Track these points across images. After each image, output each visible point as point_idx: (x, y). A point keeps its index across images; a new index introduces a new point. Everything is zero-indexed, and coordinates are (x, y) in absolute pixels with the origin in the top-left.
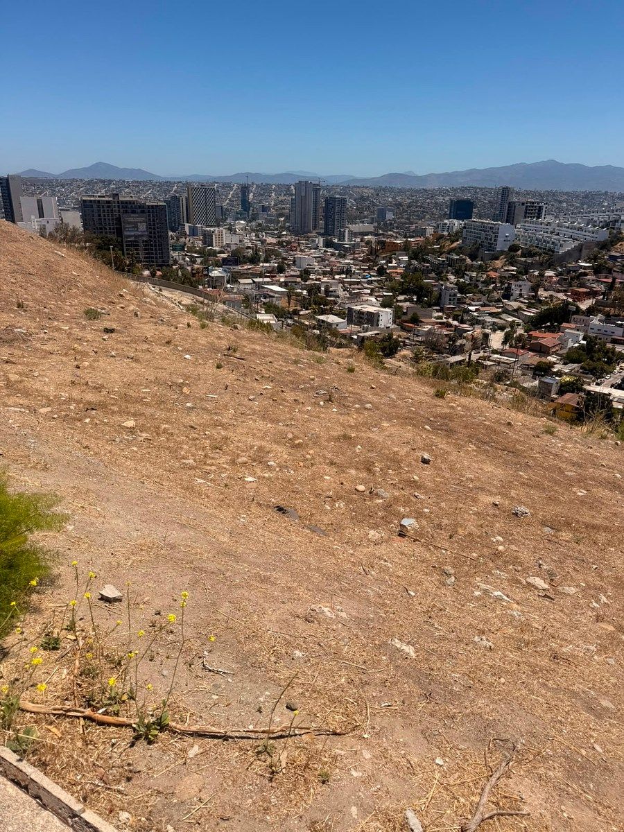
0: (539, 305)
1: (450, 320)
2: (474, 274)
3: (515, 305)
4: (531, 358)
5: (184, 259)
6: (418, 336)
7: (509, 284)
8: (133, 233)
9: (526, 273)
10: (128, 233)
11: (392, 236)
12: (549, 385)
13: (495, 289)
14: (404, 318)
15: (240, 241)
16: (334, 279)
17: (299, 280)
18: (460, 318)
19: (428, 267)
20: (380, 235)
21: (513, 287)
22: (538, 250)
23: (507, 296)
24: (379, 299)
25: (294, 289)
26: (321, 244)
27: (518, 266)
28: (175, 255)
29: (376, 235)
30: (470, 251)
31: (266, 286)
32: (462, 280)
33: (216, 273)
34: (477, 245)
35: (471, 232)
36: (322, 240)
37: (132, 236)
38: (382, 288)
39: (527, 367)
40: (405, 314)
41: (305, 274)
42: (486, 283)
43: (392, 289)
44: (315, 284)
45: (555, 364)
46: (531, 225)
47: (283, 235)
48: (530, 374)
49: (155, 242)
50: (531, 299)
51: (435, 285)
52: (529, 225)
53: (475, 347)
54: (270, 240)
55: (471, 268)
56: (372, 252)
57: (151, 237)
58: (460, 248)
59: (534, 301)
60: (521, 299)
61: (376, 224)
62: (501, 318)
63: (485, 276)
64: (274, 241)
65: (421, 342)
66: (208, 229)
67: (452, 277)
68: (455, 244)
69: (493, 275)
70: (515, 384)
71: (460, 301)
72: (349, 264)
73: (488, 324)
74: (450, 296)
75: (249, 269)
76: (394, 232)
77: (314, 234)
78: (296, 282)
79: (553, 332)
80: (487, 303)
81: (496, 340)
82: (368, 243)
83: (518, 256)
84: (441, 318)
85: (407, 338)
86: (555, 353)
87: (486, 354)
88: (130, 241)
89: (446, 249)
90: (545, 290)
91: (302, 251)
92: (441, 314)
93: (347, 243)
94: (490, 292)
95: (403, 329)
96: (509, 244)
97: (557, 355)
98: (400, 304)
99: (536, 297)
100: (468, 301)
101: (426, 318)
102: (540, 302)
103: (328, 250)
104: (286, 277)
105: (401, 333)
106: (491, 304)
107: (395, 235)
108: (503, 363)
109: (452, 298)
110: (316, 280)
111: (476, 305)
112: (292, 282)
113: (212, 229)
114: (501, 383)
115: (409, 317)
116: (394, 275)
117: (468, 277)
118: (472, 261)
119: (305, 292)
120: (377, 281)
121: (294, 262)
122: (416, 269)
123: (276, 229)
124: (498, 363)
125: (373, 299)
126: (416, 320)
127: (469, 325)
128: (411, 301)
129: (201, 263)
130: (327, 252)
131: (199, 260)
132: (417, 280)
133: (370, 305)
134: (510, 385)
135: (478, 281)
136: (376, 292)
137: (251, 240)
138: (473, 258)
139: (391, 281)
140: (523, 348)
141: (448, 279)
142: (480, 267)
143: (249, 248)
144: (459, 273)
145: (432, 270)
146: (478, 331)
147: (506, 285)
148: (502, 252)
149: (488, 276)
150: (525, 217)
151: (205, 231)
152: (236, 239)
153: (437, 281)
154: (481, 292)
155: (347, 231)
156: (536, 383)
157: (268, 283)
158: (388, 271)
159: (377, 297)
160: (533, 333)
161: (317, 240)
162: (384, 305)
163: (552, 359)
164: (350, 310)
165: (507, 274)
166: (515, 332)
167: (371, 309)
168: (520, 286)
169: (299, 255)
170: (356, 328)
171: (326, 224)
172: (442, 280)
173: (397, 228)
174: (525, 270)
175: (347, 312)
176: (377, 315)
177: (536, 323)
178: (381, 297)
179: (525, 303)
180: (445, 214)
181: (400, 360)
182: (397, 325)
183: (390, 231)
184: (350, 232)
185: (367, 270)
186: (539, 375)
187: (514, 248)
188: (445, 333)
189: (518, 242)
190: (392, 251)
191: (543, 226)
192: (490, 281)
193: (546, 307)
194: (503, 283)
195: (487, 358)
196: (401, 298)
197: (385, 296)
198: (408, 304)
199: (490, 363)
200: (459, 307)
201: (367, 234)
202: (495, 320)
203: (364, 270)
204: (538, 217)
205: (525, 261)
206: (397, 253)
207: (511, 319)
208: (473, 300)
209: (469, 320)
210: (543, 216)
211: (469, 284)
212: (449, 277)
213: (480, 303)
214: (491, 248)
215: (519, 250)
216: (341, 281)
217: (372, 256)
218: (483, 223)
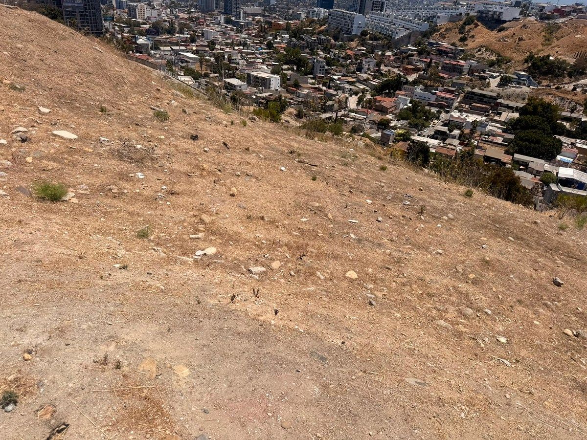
0: (381, 77)
1: (321, 86)
2: (337, 52)
3: (365, 76)
4: (376, 116)
5: (114, 28)
6: (299, 97)
7: (361, 60)
8: (70, 5)
9: (373, 52)
10: (67, 4)
11: (276, 18)
12: (389, 136)
13: (351, 63)
14: (288, 83)
15: (158, 15)
16: (234, 49)
17: (207, 49)
18: (327, 84)
19: (304, 44)
20: (267, 16)
21: (364, 63)
22: (381, 35)
23: (360, 69)
24: (269, 67)
25: (204, 56)
26: (222, 21)
27: (367, 47)
28: (106, 24)
29: (264, 16)
30: (333, 33)
31: (182, 53)
32: (328, 55)
33: (141, 40)
34: (339, 30)
35: (334, 19)
36: (223, 17)
37: (69, 7)
38: (271, 59)
39: (373, 123)
40: (289, 80)
41: (212, 44)
42: (345, 59)
43: (278, 60)
44: (220, 53)
45: (392, 120)
46: (376, 16)
47: (192, 12)
48: (375, 127)
49: (90, 12)
50: (376, 72)
51: (309, 58)
52: (375, 16)
53: (341, 108)
54: (182, 15)
55: (334, 47)
56: (262, 29)
57: (86, 8)
58: (327, 31)
59: (377, 74)
60: (369, 72)
61: (263, 8)
62: (355, 86)
63: (344, 54)
64: (186, 16)
65: (301, 102)
66: (132, 4)
67: (321, 53)
68: (323, 28)
69: (350, 52)
70: (366, 135)
71: (327, 72)
72: (245, 38)
73: (347, 90)
74: (320, 67)
75: (167, 38)
76: (277, 15)
77: (216, 12)
78: (205, 50)
79: (390, 97)
80: (346, 73)
81: (353, 102)
82: (258, 22)
83: (366, 39)
84: (312, 84)
85: (291, 99)
86: (391, 112)
87: (346, 113)
88: (69, 11)
89: (317, 31)
90: (385, 66)
91: (207, 25)
92: (314, 81)
93: (242, 21)
94: (348, 66)
95: (288, 91)
96: (361, 30)
97: (393, 114)
98: (285, 72)
99: (379, 71)
100: (333, 72)
101: (304, 84)
102: (382, 74)
103: (227, 26)
104: (197, 46)
105: (287, 95)
106: (349, 75)
107: (277, 17)
108: (357, 119)
109: (322, 69)
110: (221, 49)
111: (338, 75)
112: (202, 50)
113: (135, 4)
114: (357, 134)
115: (292, 82)
116: (279, 49)
117: (333, 54)
118: (335, 41)
119: (212, 59)
120: (267, 53)
121: (203, 34)
122: (295, 45)
123: (187, 7)
124: (354, 119)
125: (265, 67)
126: (297, 85)
127: (334, 90)
128: (292, 69)
129: (129, 32)
130: (227, 27)
131: (126, 30)
132: (296, 54)
133: (263, 72)
134: (363, 136)
135: (339, 57)
136: (266, 61)
137: (167, 15)
138: (336, 39)
139: (277, 53)
140: (370, 108)
141: (318, 54)
142: (341, 46)
143: (165, 21)
144: (326, 50)
145: (307, 47)
146: (341, 96)
147: (359, 61)
148: (356, 36)
149: (346, 53)
150: (372, 10)
151: (129, 5)
152: (155, 14)
153: (310, 55)
154: (343, 66)
155: (242, 12)
156: (380, 134)
157: (183, 51)
158: (275, 46)
159: (267, 65)
160: (377, 98)
161: (219, 17)
162: (273, 72)
163: (390, 117)
164: (249, 75)
165: (359, 53)
166: (365, 96)
167: (265, 75)
168: (369, 62)
169: (206, 29)
170: (254, 90)
171: (226, 5)
172: (314, 55)
173: (279, 11)
174: (372, 50)
175: (246, 77)
176: (269, 80)
177: (379, 90)
178: (271, 65)
179: (372, 75)
180: (314, 3)
181: (287, 116)
182: (283, 88)
183: (274, 14)
184: (245, 13)
185: (259, 43)
186: (381, 129)
187: (364, 33)
188: (318, 96)
189: (367, 29)
190: (276, 29)
191: (385, 17)
192: (347, 57)
193: (385, 79)
194: (357, 60)
195: (347, 116)
196: (285, 67)
197: (274, 65)
198: (289, 72)
199: (349, 119)
200: (326, 76)
201: (257, 15)
202: (351, 87)
203: (257, 43)
204: (381, 10)
205: (372, 44)
206: (281, 31)
207: (362, 87)
208: (336, 71)
209: (333, 87)
210: (384, 9)
211: (333, 59)
212: (319, 53)
213: (341, 74)
214: (349, 32)
215: (368, 35)
216: (240, 52)
217: (262, 32)
218: (343, 12)
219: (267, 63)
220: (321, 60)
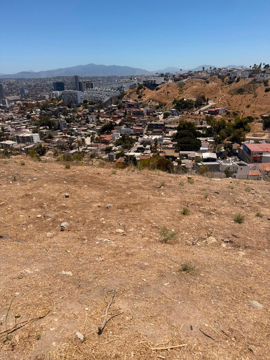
0: (101, 124)
1: (66, 135)
2: (72, 114)
3: (92, 125)
4: (103, 146)
6: (54, 144)
7: (87, 117)
9: (93, 112)
11: (30, 100)
12: (112, 156)
13: (82, 119)
14: (45, 137)
16: (5, 123)
18: (70, 133)
19: (50, 113)
20: (24, 100)
21: (89, 118)
22: (95, 101)
23: (88, 122)
24: (31, 130)
27: (89, 109)
29: (22, 101)
30: (67, 104)
32: (67, 117)
34: (70, 102)
35: (66, 96)
38: (31, 125)
39: (102, 150)
40: (45, 135)
43: (36, 125)
45: (113, 147)
48: (104, 152)
50: (97, 122)
51: (55, 121)
52: (89, 91)
53: (80, 145)
55: (70, 112)
56: (22, 108)
58: (63, 103)
59: (99, 123)
60: (94, 123)
62: (87, 132)
63: (76, 115)
65: (56, 146)
67: (62, 116)
68: (60, 102)
69: (80, 113)
70: (101, 158)
71: (69, 126)
72: (11, 115)
73: (83, 135)
76: (30, 99)
79: (109, 134)
80: (80, 126)
81: (88, 141)
82: (19, 104)
83: (88, 105)
84: (62, 135)
85: (49, 146)
86: (112, 143)
87: (85, 148)
89: (57, 104)
90: (102, 118)
92: (62, 133)
93: (8, 106)
94: (80, 121)
95: (46, 142)
96: (83, 100)
98: (42, 131)
99: (99, 121)
100: (72, 126)
101: (55, 135)
102: (101, 123)
105: (45, 144)
106: (82, 126)
107: (31, 100)
108: (93, 150)
109: (65, 125)
111: (76, 127)
114: (94, 158)
115: (47, 136)
116: (35, 118)
117: (69, 116)
118: (69, 108)
120: (28, 122)
122: (45, 114)
124: (91, 150)
125: (28, 130)
126: (51, 137)
127: (75, 136)
128: (46, 129)
132: (47, 119)
133: (27, 133)
134: (98, 159)
135: (74, 117)
136: (28, 127)
138: (69, 107)
139: (34, 121)
140: (99, 142)
142: (73, 111)
144: (65, 114)
145: (53, 114)
146: (79, 138)
147: (86, 117)
148: (81, 104)
149: (78, 114)
150: (87, 88)
153: (56, 119)
154: (76, 121)
155: (6, 100)
156: (107, 156)
158: (32, 117)
159: (29, 129)
160: (102, 136)
162: (34, 132)
163: (111, 145)
164: (17, 137)
165: (85, 113)
166: (95, 136)
167: (28, 135)
168: (92, 117)
170: (23, 145)
172: (58, 118)
173: (31, 97)
174: (92, 110)
175: (16, 138)
176: (32, 137)
177: (102, 132)
178: (31, 128)
179: (96, 124)
180: (52, 89)
181: (48, 156)
182: (43, 140)
183: (28, 98)
184: (8, 100)
185: (21, 117)
186: (108, 152)
187: (85, 102)
188: (65, 141)
189: (87, 99)
190: (31, 107)
191: (95, 91)
192: (78, 117)
193: (104, 125)
194: (84, 117)
195: (86, 149)
196: (41, 128)
197: (33, 128)
198: (45, 130)
199: (88, 151)
200: (69, 129)
201: (17, 100)
202: (85, 133)
203: (20, 117)
204: (92, 88)
205: (91, 107)
206: (34, 108)
207: (91, 131)
208: (74, 125)
209: (74, 134)
210: (94, 87)
211: (70, 119)
212: (61, 116)
213: (77, 126)
214: (76, 102)
215: (87, 102)
216: (9, 124)
217: (22, 110)
218: (70, 92)
219: (29, 128)
220: (63, 120)
